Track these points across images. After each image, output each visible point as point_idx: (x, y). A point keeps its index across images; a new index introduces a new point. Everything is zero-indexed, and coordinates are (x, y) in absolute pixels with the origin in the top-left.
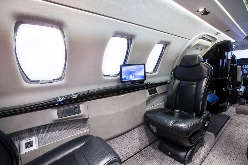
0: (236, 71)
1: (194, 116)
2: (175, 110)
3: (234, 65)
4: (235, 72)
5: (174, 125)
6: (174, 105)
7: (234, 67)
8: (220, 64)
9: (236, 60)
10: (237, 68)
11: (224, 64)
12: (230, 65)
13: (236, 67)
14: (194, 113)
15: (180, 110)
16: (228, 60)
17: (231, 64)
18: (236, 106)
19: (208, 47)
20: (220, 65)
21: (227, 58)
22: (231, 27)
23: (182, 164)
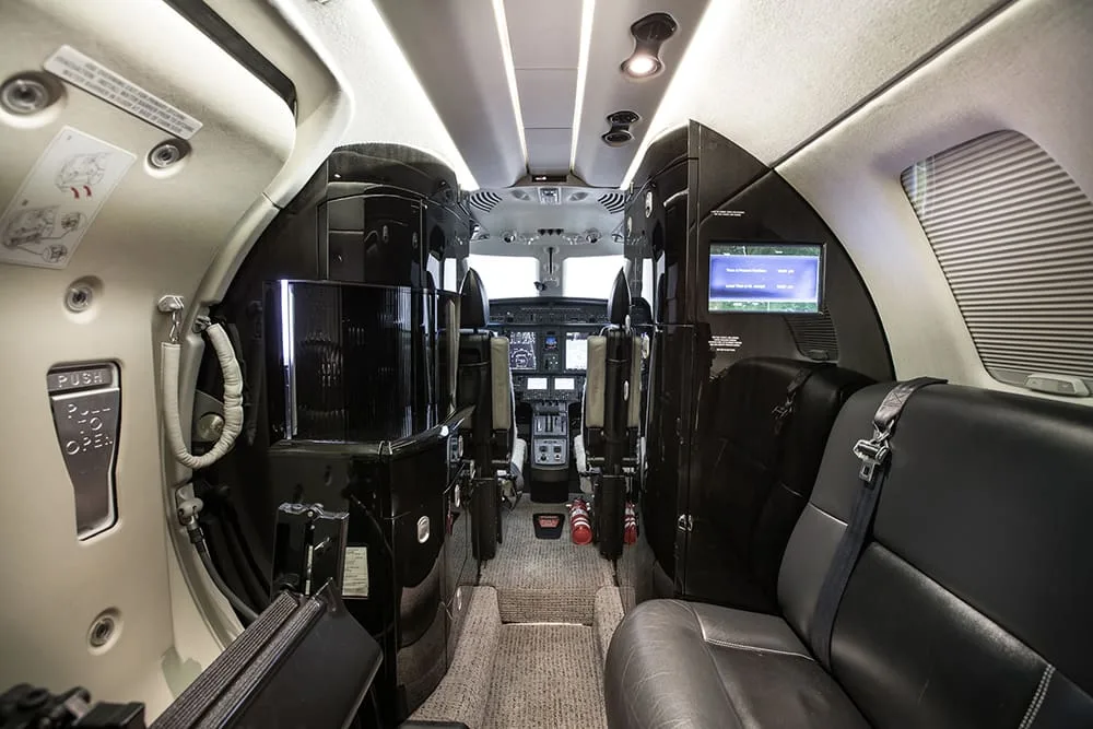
0: (490, 367)
3: (476, 332)
4: (483, 373)
7: (477, 342)
8: (405, 320)
9: (486, 304)
10: (492, 350)
11: (426, 323)
12: (456, 332)
13: (487, 344)
16: (446, 296)
17: (461, 327)
20: (397, 329)
21: (437, 286)
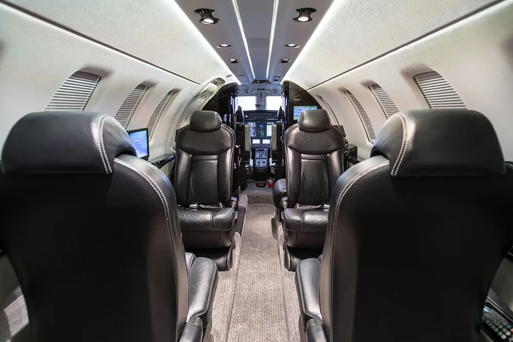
0: (244, 133)
1: (222, 207)
2: (191, 206)
3: (240, 123)
4: (242, 135)
5: (214, 218)
6: (187, 199)
7: (241, 126)
9: (243, 116)
10: (245, 129)
13: (243, 127)
14: (221, 203)
15: (198, 205)
17: (237, 122)
18: (246, 192)
19: (213, 94)
22: (241, 60)
23: (225, 271)
